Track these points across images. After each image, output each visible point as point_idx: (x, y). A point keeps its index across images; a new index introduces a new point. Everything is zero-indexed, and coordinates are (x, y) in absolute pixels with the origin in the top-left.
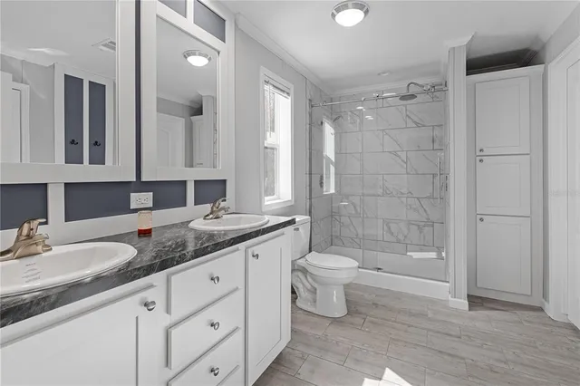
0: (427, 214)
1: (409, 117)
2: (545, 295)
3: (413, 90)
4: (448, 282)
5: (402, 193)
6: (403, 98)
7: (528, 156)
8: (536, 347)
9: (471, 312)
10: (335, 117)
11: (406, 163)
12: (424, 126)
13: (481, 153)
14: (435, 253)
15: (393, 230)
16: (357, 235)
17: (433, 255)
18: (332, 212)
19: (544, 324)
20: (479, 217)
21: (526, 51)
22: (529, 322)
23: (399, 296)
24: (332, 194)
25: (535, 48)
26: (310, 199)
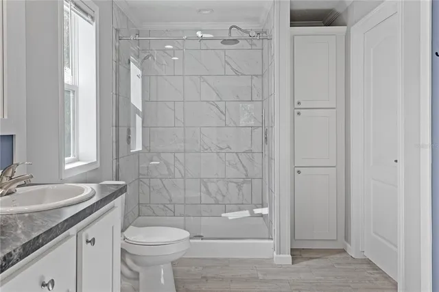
0: (246, 171)
1: (228, 64)
2: (347, 238)
3: (235, 34)
4: (272, 239)
5: (221, 149)
6: (225, 42)
7: (335, 110)
8: (349, 286)
9: (295, 266)
10: (143, 55)
11: (225, 115)
12: (242, 75)
13: (299, 107)
14: (247, 212)
15: (210, 190)
16: (171, 200)
17: (246, 213)
18: (139, 174)
19: (350, 264)
20: (297, 169)
21: (330, 12)
22: (339, 264)
23: (226, 263)
24: (139, 152)
25: (339, 10)
26: (117, 159)
